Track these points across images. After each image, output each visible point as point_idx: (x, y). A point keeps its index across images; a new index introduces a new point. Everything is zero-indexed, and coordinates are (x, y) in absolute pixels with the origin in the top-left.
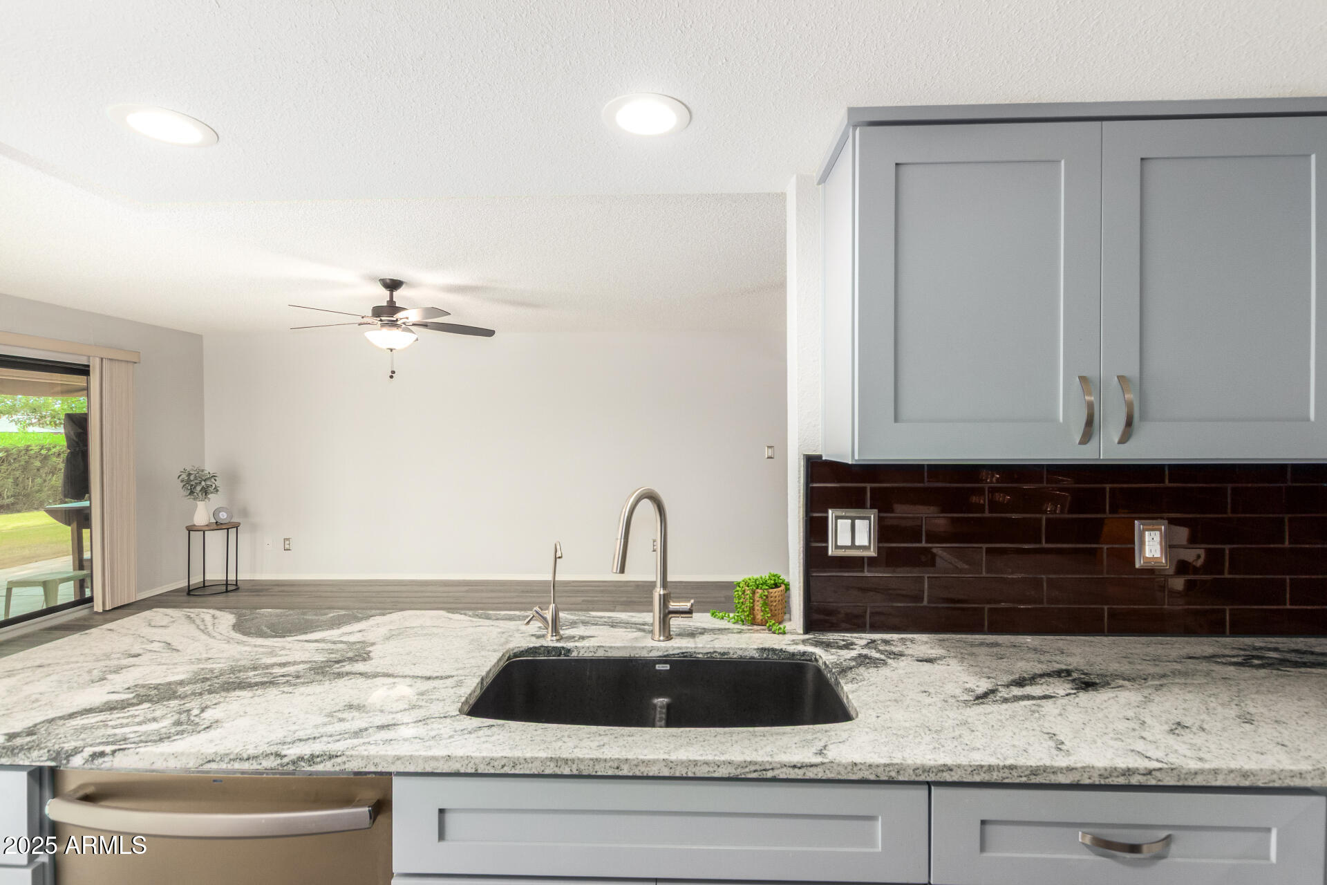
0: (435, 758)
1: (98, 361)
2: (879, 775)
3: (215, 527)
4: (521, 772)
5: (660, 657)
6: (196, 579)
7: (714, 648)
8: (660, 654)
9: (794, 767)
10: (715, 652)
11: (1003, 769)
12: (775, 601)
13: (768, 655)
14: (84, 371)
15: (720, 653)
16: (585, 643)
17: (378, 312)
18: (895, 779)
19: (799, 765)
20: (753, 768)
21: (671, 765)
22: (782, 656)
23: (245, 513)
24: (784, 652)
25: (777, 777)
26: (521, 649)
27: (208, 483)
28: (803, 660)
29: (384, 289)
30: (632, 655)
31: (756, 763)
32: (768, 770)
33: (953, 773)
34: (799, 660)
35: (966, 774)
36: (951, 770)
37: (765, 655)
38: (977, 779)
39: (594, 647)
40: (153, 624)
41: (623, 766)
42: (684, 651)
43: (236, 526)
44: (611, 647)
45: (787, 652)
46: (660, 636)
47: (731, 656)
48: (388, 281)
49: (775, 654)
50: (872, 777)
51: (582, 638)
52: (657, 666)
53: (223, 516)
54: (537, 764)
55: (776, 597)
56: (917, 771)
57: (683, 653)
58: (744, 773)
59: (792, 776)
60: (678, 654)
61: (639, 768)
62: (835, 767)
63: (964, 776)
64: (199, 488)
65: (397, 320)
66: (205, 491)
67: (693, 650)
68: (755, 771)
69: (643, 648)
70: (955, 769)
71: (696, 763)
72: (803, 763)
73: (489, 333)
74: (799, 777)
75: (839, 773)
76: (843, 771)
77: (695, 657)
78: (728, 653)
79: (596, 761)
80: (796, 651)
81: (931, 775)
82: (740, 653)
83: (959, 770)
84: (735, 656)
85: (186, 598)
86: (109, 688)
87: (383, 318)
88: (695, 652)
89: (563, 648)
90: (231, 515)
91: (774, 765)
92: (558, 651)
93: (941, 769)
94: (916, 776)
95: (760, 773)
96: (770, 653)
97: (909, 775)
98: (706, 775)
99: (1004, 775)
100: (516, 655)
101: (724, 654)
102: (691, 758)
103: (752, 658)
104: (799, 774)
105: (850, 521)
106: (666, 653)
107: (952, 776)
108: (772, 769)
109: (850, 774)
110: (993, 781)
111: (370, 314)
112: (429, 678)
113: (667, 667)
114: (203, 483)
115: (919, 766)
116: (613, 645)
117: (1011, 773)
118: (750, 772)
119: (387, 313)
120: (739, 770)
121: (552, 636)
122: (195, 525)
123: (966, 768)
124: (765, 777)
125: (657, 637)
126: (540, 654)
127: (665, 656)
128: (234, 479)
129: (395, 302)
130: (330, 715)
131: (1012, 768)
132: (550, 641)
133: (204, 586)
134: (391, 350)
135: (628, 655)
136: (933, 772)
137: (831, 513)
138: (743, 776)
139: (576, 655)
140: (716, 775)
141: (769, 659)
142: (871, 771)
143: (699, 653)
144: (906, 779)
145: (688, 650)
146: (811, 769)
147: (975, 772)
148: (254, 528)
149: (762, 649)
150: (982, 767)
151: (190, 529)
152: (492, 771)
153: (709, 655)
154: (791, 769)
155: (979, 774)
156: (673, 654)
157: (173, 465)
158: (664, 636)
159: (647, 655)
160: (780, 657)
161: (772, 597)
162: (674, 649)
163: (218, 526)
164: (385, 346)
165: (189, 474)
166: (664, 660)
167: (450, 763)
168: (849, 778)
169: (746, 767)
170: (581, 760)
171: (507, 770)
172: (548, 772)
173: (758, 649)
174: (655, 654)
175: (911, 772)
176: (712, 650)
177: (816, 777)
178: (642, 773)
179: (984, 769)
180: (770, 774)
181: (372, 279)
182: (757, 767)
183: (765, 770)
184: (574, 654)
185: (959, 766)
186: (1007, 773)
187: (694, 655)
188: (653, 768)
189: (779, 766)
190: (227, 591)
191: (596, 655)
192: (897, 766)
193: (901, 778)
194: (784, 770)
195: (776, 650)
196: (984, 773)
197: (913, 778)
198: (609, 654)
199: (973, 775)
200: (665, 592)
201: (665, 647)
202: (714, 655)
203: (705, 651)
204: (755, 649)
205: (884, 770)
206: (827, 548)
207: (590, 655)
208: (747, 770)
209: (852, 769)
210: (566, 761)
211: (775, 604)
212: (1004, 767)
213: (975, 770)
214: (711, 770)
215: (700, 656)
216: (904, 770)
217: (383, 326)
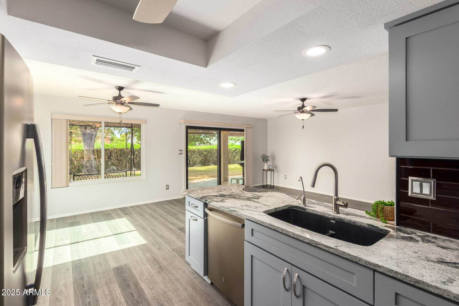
0: (250, 217)
1: (245, 128)
2: (352, 259)
3: (268, 170)
4: (264, 225)
5: (332, 218)
6: (265, 184)
7: (351, 220)
8: (332, 217)
9: (325, 246)
10: (351, 221)
11: (402, 275)
12: (388, 211)
13: (371, 227)
14: (243, 130)
15: (353, 222)
16: (311, 208)
17: (299, 109)
18: (358, 263)
19: (327, 246)
20: (314, 242)
21: (294, 234)
22: (377, 229)
23: (276, 167)
24: (378, 228)
25: (321, 248)
26: (293, 206)
27: (267, 158)
28: (386, 233)
29: (301, 101)
30: (324, 215)
31: (315, 241)
32: (318, 245)
33: (380, 269)
34: (385, 233)
35: (386, 271)
36: (380, 267)
37: (370, 227)
38: (391, 275)
39: (312, 210)
40: (232, 185)
41: (283, 231)
42: (340, 218)
43: (273, 170)
44: (317, 211)
45: (379, 228)
46: (335, 212)
47: (357, 224)
48: (302, 99)
49: (374, 228)
50: (350, 259)
51: (312, 207)
52: (331, 220)
53: (271, 167)
54: (267, 224)
55: (388, 209)
56: (366, 263)
57: (340, 219)
58: (312, 243)
59: (325, 249)
60: (338, 219)
61: (287, 232)
62: (338, 251)
63: (385, 271)
64: (265, 160)
65: (304, 110)
66: (267, 161)
67: (343, 218)
68: (315, 244)
69: (327, 214)
70: (381, 267)
71: (300, 236)
72: (328, 246)
73: (336, 110)
74: (327, 250)
75: (339, 253)
76: (340, 253)
77: (344, 221)
78: (356, 223)
79: (278, 227)
80: (383, 229)
81: (372, 266)
82: (360, 224)
83: (383, 268)
84: (358, 224)
85: (262, 188)
86: (218, 193)
87: (300, 110)
88: (344, 219)
89: (304, 208)
90: (272, 168)
91: (320, 244)
92: (303, 209)
93: (376, 265)
94: (366, 264)
95: (316, 245)
96: (372, 227)
97: (363, 263)
98: (302, 240)
99: (403, 278)
100: (292, 207)
101: (354, 222)
102: (299, 234)
103: (365, 227)
104: (327, 249)
105: (419, 183)
106: (334, 217)
107: (380, 270)
108: (319, 245)
109: (343, 255)
110: (398, 278)
111: (297, 110)
112: (265, 205)
113: (335, 222)
114: (266, 158)
115: (367, 261)
116: (318, 211)
117: (406, 278)
118: (313, 243)
119: (301, 109)
120: (310, 242)
121: (303, 204)
122: (264, 169)
123: (386, 269)
124: (317, 246)
125: (334, 212)
126: (298, 208)
127: (334, 218)
128: (273, 158)
129: (304, 105)
130: (242, 206)
131: (406, 276)
132: (302, 206)
133: (267, 186)
134: (303, 120)
135: (322, 215)
136: (372, 265)
137: (410, 178)
138: (311, 244)
139: (307, 211)
140: (304, 241)
141: (372, 229)
142: (349, 256)
143: (345, 220)
144: (362, 264)
145: (342, 218)
146: (331, 249)
147: (390, 272)
148: (278, 171)
149: (369, 224)
150: (393, 271)
151: (264, 170)
152: (259, 223)
153: (349, 222)
154: (325, 247)
155: (391, 273)
156: (336, 218)
157: (260, 153)
158: (336, 212)
159: (328, 216)
160: (376, 229)
161: (385, 209)
162: (337, 216)
163: (270, 170)
164: (301, 118)
165: (263, 156)
166: (334, 219)
167: (253, 219)
168: (342, 256)
169: (312, 241)
170: (275, 226)
171: (261, 224)
172: (269, 227)
173: (367, 224)
174: (330, 216)
175: (364, 262)
176: (350, 220)
177: (332, 252)
178: (288, 234)
179: (394, 272)
180: (319, 246)
181: (297, 99)
182: (315, 243)
183: (317, 244)
184: (307, 210)
185: (383, 267)
186: (404, 277)
187: (344, 220)
188: (290, 234)
189: (321, 244)
190: (271, 188)
191: (313, 212)
192: (359, 258)
193: (360, 263)
194: (323, 246)
195: (375, 226)
196: (394, 273)
197: (365, 264)
198: (317, 213)
199: (389, 272)
200: (337, 198)
201: (334, 215)
202: (351, 222)
203: (347, 220)
204: (366, 224)
205: (354, 258)
206: (408, 193)
207: (311, 212)
208: (312, 242)
209: (343, 254)
210: (272, 225)
211: (387, 212)
212: (403, 274)
213: (390, 271)
214: (303, 239)
215: (346, 221)
216: (361, 260)
217: (300, 113)
